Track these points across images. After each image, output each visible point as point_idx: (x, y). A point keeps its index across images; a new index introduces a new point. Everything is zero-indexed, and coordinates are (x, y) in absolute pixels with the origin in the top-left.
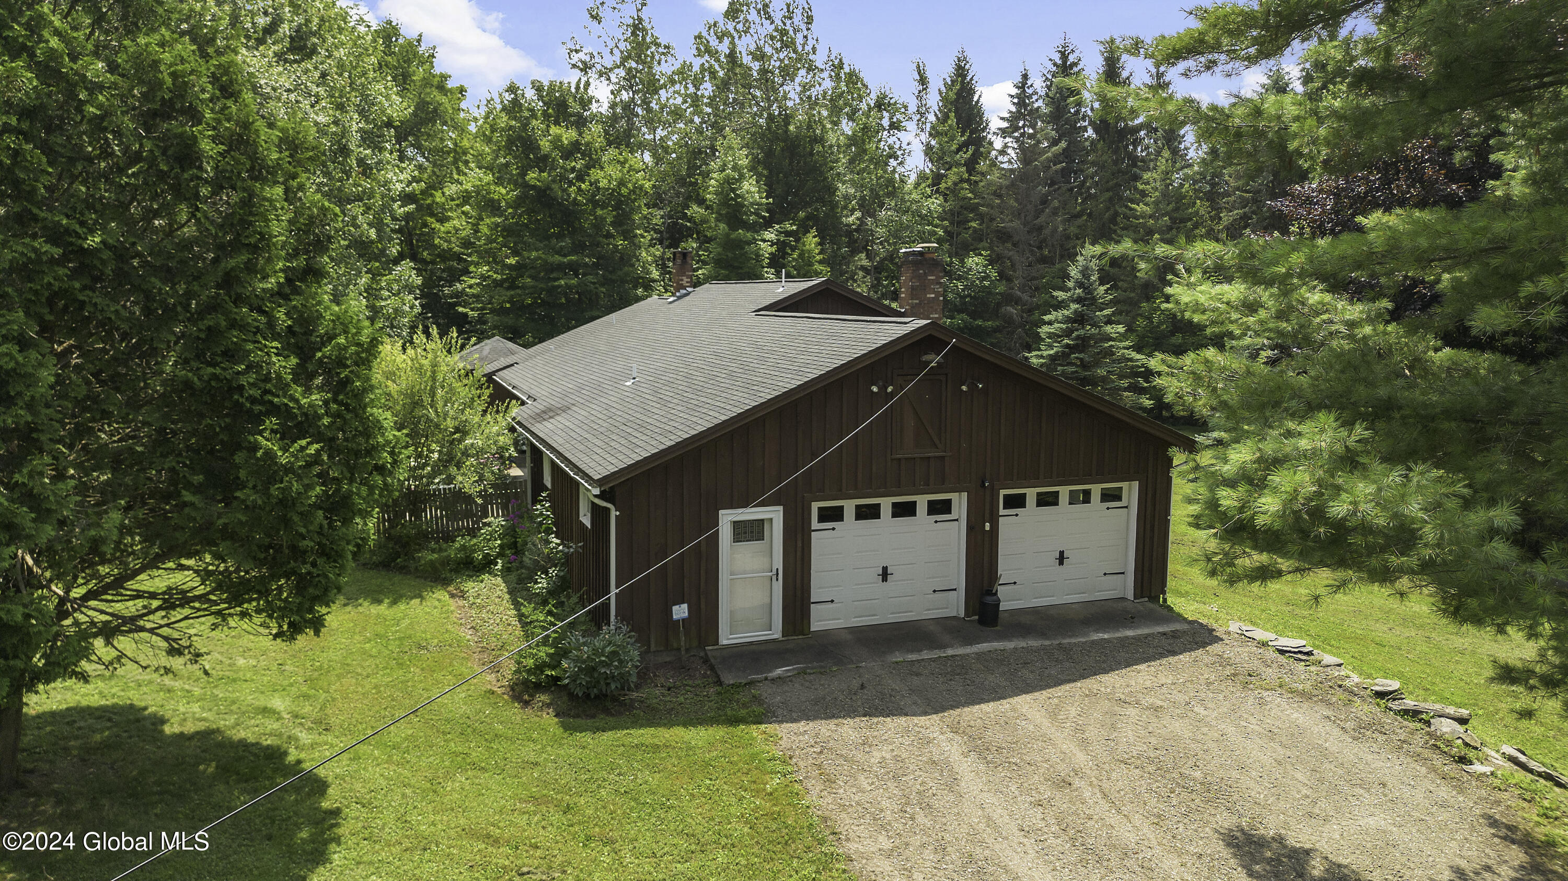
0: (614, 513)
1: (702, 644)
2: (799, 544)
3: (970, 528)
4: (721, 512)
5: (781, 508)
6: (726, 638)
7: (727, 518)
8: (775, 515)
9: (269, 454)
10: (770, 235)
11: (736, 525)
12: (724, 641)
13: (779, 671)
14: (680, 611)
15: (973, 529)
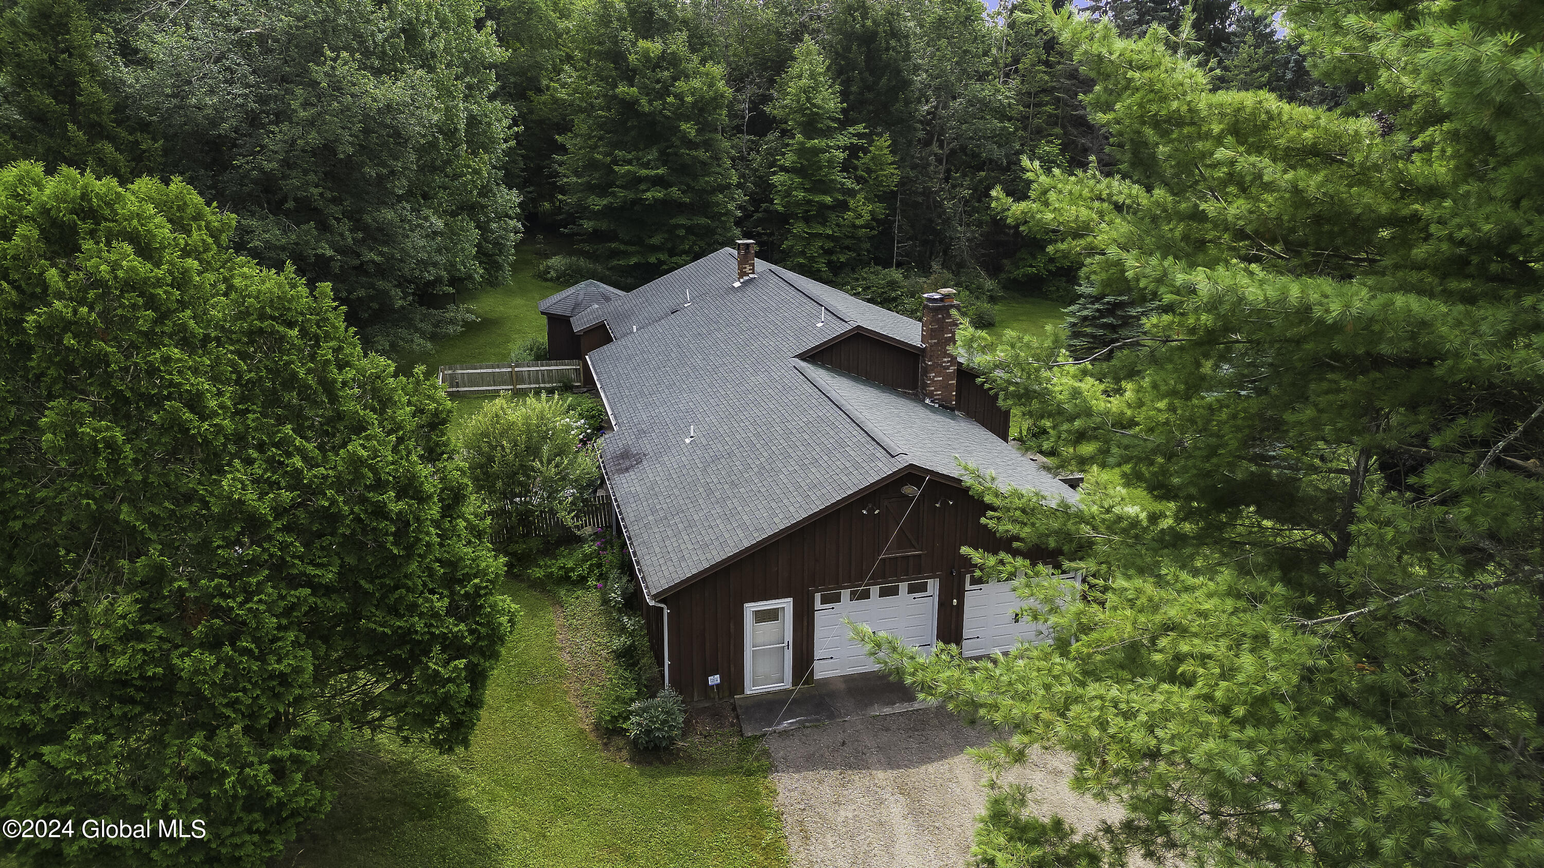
0: (666, 611)
1: (732, 695)
2: (805, 623)
3: (941, 604)
4: (746, 605)
5: (790, 600)
6: (750, 689)
7: (750, 608)
8: (786, 604)
9: (436, 672)
10: (843, 140)
11: (756, 613)
12: (748, 692)
13: (785, 724)
14: (714, 680)
15: (944, 605)
